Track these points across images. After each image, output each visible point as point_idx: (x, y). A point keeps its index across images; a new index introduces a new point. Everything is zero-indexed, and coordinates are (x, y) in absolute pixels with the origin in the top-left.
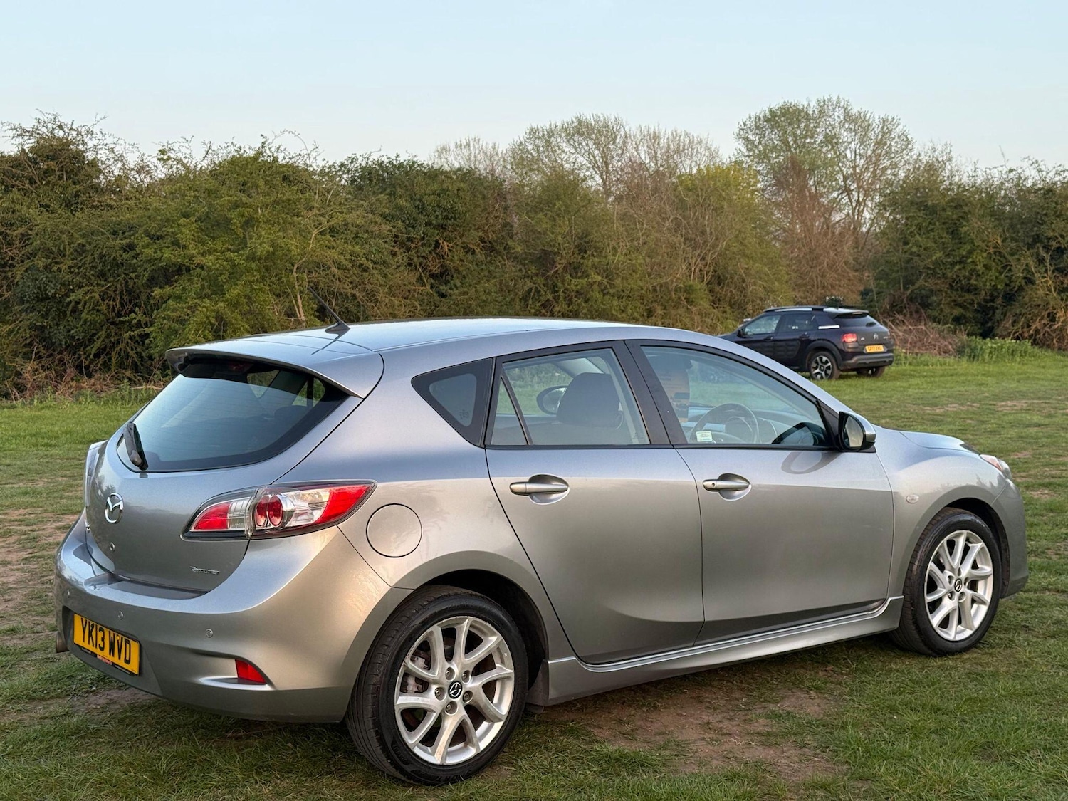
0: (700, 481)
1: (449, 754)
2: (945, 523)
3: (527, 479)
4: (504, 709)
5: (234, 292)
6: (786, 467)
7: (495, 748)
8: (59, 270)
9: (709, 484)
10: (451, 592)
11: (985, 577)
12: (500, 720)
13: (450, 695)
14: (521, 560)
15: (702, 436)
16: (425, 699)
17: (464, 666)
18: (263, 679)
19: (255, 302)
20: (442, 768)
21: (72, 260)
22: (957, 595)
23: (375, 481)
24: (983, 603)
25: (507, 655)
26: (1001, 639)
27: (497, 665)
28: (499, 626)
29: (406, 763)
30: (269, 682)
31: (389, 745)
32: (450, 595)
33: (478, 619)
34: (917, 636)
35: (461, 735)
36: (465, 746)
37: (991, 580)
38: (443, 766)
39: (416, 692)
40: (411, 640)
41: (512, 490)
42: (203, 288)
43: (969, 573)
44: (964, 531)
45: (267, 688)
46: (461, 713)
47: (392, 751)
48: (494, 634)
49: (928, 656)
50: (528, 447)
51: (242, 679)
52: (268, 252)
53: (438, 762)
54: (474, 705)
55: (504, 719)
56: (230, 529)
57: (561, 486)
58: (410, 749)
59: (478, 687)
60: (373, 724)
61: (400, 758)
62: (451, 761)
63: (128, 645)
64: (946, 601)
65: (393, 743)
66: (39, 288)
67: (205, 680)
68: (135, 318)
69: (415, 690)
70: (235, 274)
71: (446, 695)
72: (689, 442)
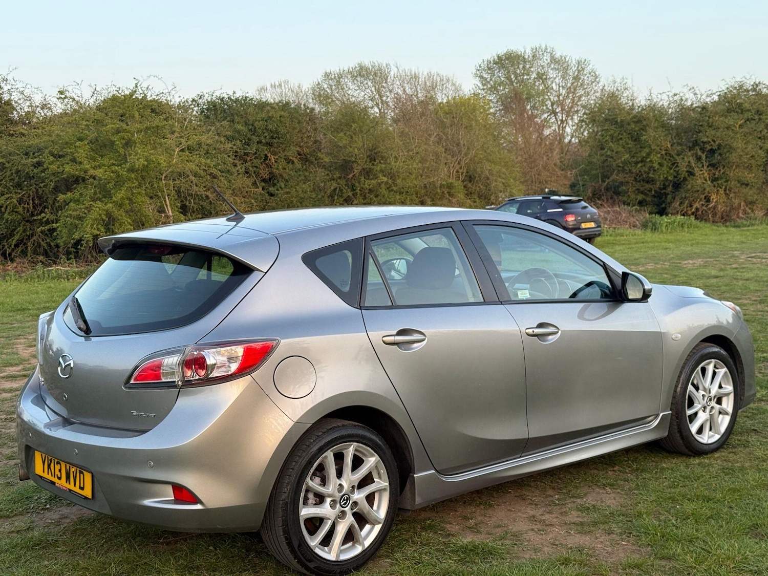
0: (523, 329)
1: (341, 552)
2: (699, 354)
3: (395, 332)
4: (382, 513)
5: (119, 196)
6: (581, 316)
7: (376, 545)
9: (530, 331)
10: (339, 424)
11: (728, 395)
12: (379, 523)
13: (341, 506)
14: (393, 396)
15: (522, 294)
16: (322, 509)
17: (351, 482)
18: (195, 500)
19: (135, 203)
20: (337, 563)
22: (708, 409)
23: (279, 338)
24: (727, 414)
25: (383, 471)
26: (740, 441)
27: (375, 480)
28: (377, 449)
29: (310, 561)
30: (201, 503)
32: (339, 427)
33: (361, 445)
34: (681, 442)
35: (350, 537)
36: (353, 545)
37: (732, 396)
38: (337, 561)
39: (315, 504)
40: (310, 463)
41: (384, 342)
42: (95, 193)
43: (717, 391)
44: (713, 360)
45: (198, 507)
46: (350, 520)
47: (298, 553)
48: (372, 456)
49: (689, 456)
50: (393, 307)
51: (177, 501)
52: (143, 165)
53: (334, 559)
54: (360, 512)
55: (383, 522)
56: (163, 380)
57: (420, 337)
58: (312, 550)
59: (362, 498)
60: (283, 531)
61: (304, 558)
63: (82, 475)
64: (701, 414)
65: (299, 546)
67: (148, 502)
68: (45, 217)
69: (314, 502)
70: (119, 182)
71: (338, 505)
72: (513, 299)
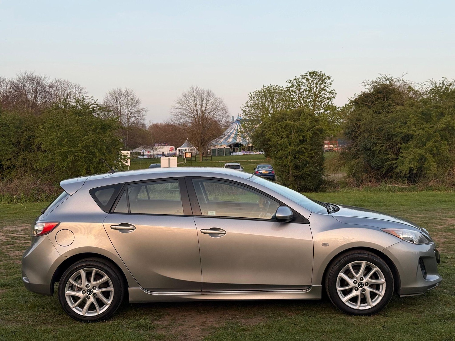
0: (199, 230)
1: (87, 313)
3: (118, 224)
4: (109, 301)
8: (371, 138)
9: (203, 231)
11: (382, 284)
12: (108, 305)
13: (88, 294)
14: (113, 251)
15: (210, 213)
16: (79, 294)
17: (94, 284)
20: (83, 316)
21: (378, 133)
22: (360, 289)
23: (60, 222)
28: (107, 273)
29: (69, 312)
30: (29, 281)
31: (63, 306)
33: (98, 270)
35: (92, 307)
36: (94, 311)
37: (385, 285)
38: (84, 316)
40: (71, 273)
41: (111, 228)
43: (368, 280)
44: (363, 261)
45: (27, 282)
46: (92, 299)
48: (106, 276)
50: (129, 214)
53: (82, 315)
54: (98, 298)
55: (109, 305)
57: (133, 228)
58: (71, 308)
59: (99, 292)
62: (87, 315)
64: (354, 291)
65: (64, 305)
66: (365, 145)
68: (390, 157)
69: (77, 290)
71: (86, 293)
72: (203, 215)
